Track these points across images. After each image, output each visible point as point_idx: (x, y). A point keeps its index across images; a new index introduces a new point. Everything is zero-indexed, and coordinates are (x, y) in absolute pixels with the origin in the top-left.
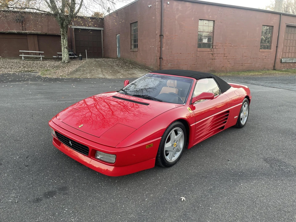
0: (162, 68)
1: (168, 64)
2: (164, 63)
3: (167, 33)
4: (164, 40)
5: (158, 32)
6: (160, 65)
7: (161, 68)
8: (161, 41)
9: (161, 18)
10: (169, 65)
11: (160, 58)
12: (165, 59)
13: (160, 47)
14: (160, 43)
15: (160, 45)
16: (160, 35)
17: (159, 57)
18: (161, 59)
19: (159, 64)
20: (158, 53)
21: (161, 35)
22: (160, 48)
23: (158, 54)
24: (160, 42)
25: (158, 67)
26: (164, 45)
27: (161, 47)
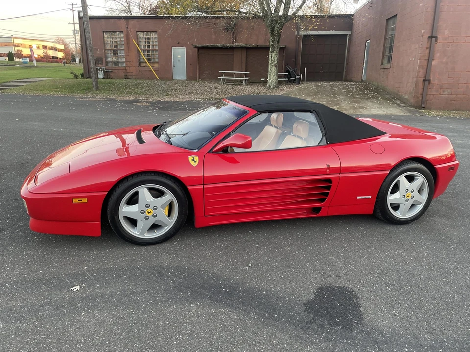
0: (428, 100)
1: (443, 92)
2: (433, 90)
3: (446, 32)
4: (438, 46)
5: (426, 31)
6: (422, 94)
7: (424, 100)
8: (430, 48)
9: (436, 5)
10: (446, 94)
11: (424, 80)
12: (436, 82)
13: (427, 58)
14: (427, 52)
15: (427, 55)
16: (429, 37)
17: (422, 79)
18: (427, 82)
19: (420, 91)
20: (421, 70)
21: (433, 37)
22: (427, 61)
23: (422, 73)
24: (429, 50)
25: (418, 97)
26: (437, 55)
27: (429, 60)
